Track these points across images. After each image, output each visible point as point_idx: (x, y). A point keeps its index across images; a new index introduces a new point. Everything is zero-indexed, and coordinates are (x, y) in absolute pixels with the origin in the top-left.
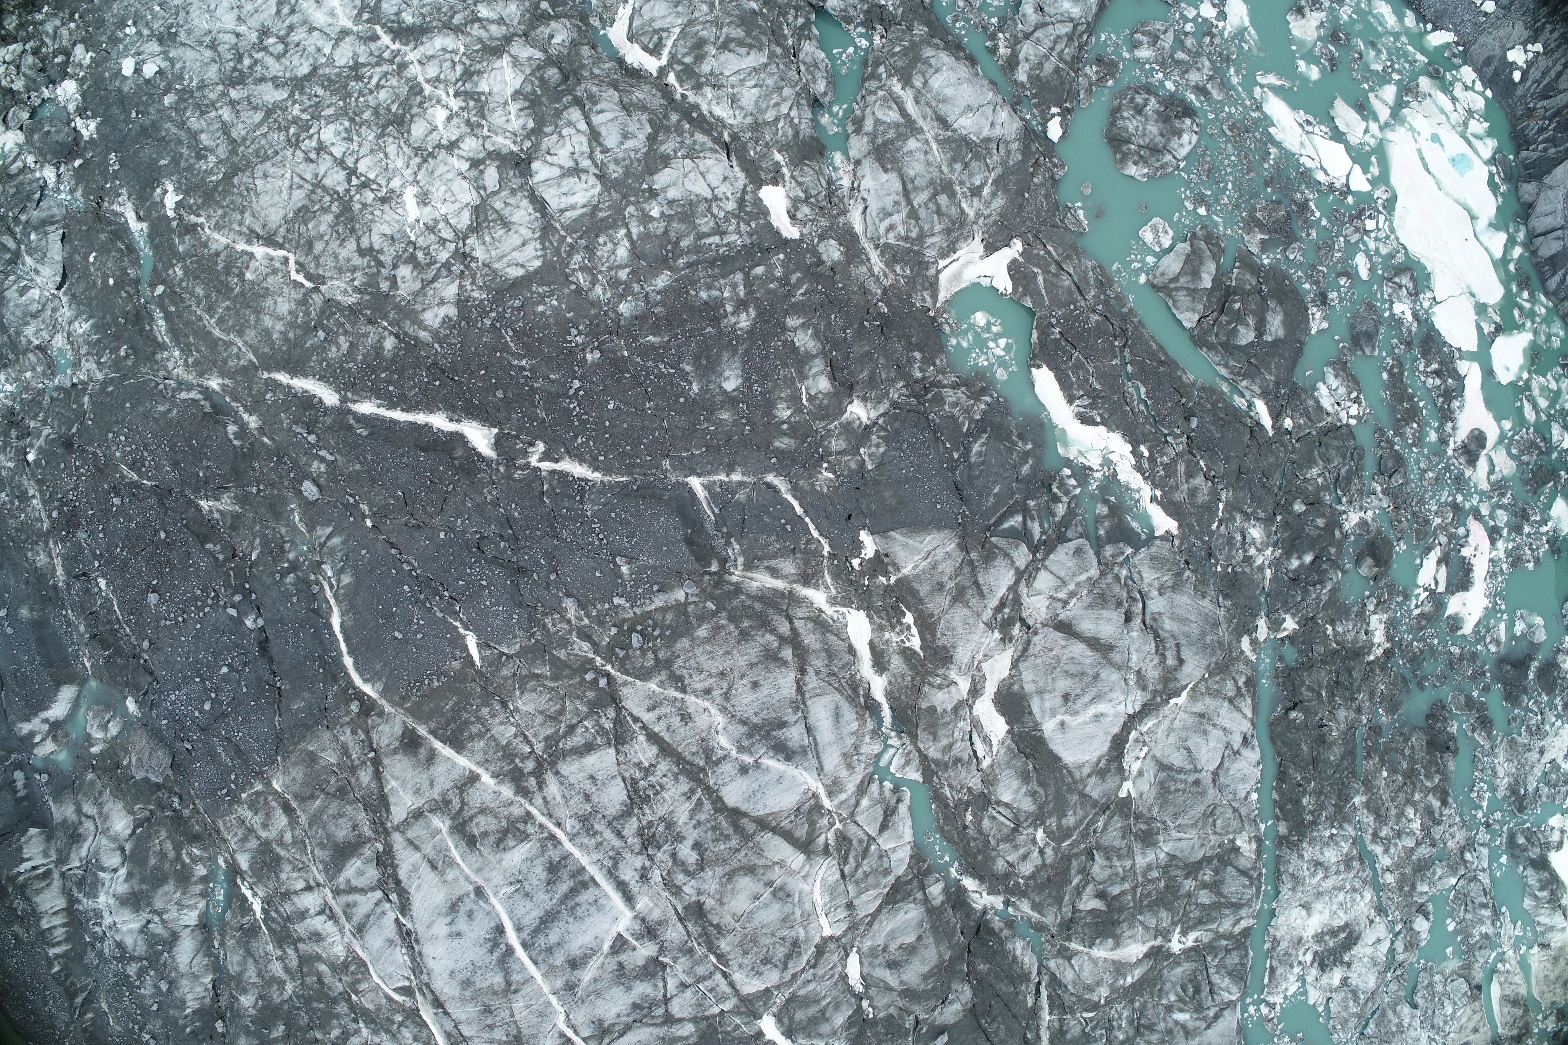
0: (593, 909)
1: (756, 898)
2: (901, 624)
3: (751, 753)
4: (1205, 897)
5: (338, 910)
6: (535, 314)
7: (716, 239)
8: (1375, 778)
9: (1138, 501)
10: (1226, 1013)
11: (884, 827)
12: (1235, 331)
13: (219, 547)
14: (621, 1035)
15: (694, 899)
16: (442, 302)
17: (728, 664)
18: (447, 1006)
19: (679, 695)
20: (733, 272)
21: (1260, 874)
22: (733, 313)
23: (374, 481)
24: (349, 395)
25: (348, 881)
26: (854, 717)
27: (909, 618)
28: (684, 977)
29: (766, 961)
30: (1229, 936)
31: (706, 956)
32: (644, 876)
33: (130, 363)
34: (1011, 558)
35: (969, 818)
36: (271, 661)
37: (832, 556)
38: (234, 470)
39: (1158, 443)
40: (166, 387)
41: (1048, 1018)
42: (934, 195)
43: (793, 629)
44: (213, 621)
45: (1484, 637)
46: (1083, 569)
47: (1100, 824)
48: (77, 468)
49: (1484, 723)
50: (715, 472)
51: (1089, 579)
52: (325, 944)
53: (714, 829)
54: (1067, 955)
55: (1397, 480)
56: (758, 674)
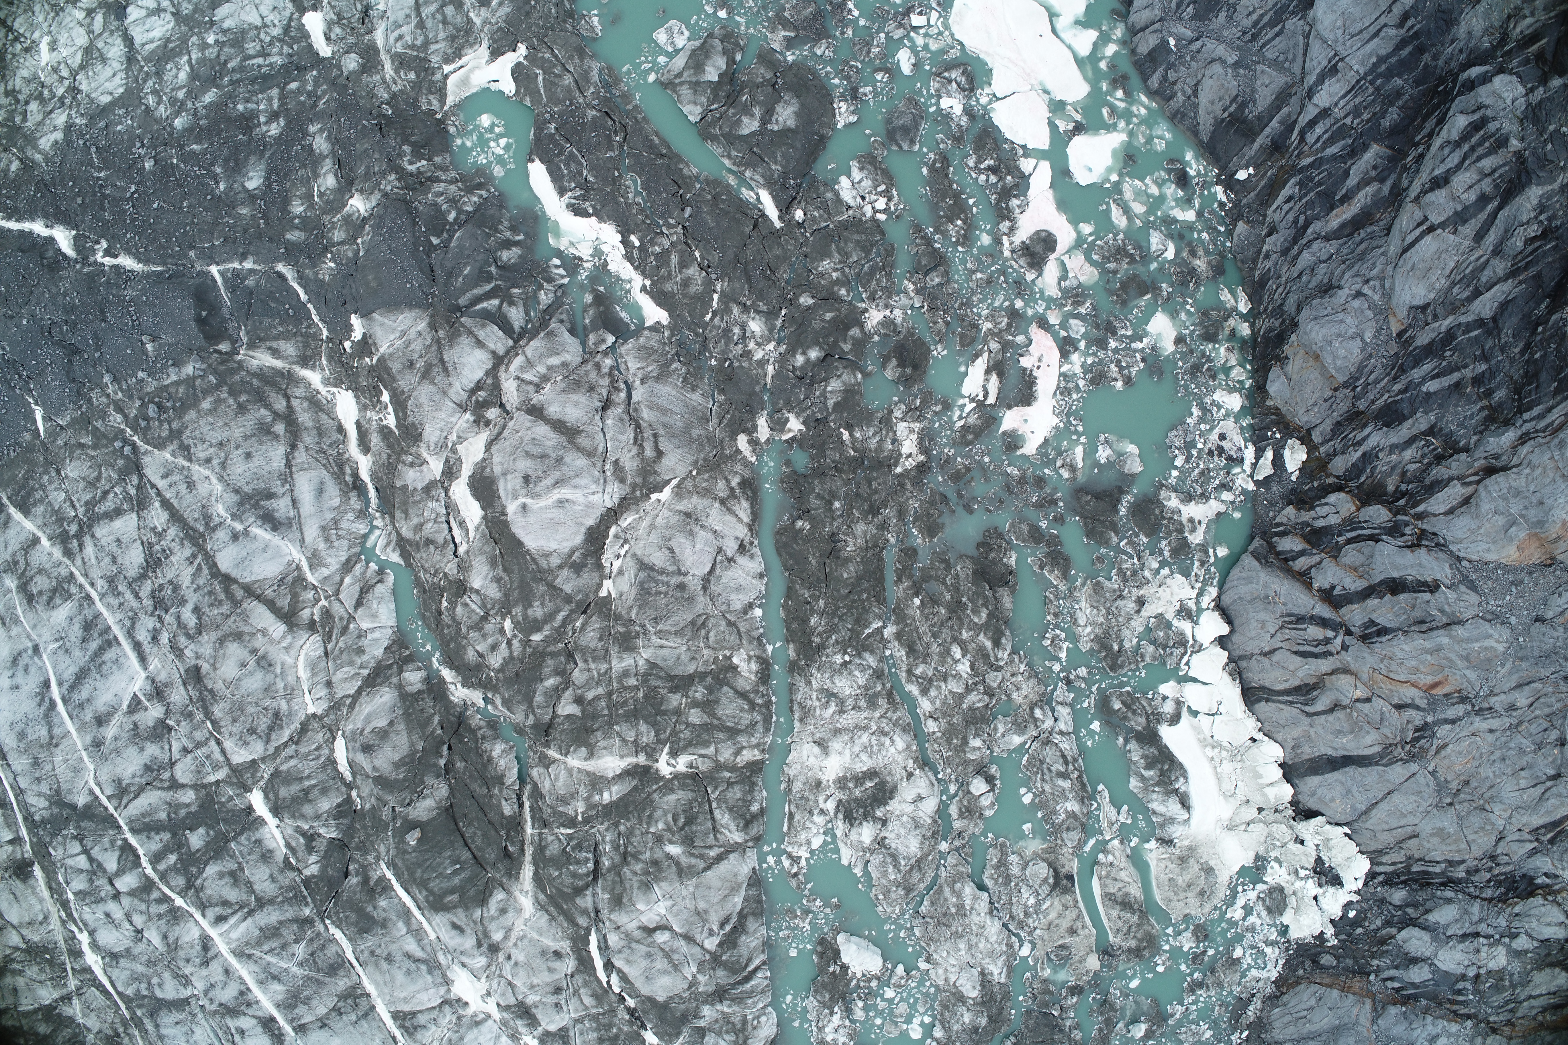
0: (115, 667)
1: (243, 665)
2: (379, 402)
3: (241, 521)
4: (696, 717)
6: (114, 132)
7: (260, 60)
8: (908, 606)
9: (629, 291)
10: (733, 855)
11: (359, 604)
12: (739, 121)
14: (136, 797)
15: (193, 662)
16: (55, 129)
17: (226, 434)
19: (186, 464)
20: (271, 88)
21: (769, 703)
22: (266, 123)
26: (337, 492)
27: (386, 397)
28: (186, 742)
29: (252, 731)
30: (733, 768)
31: (203, 722)
32: (155, 639)
34: (476, 337)
35: (445, 604)
37: (329, 339)
39: (651, 233)
41: (531, 831)
42: (442, 7)
43: (289, 407)
46: (553, 352)
47: (578, 624)
50: (231, 260)
51: (565, 364)
53: (210, 593)
54: (546, 763)
55: (935, 279)
56: (251, 445)
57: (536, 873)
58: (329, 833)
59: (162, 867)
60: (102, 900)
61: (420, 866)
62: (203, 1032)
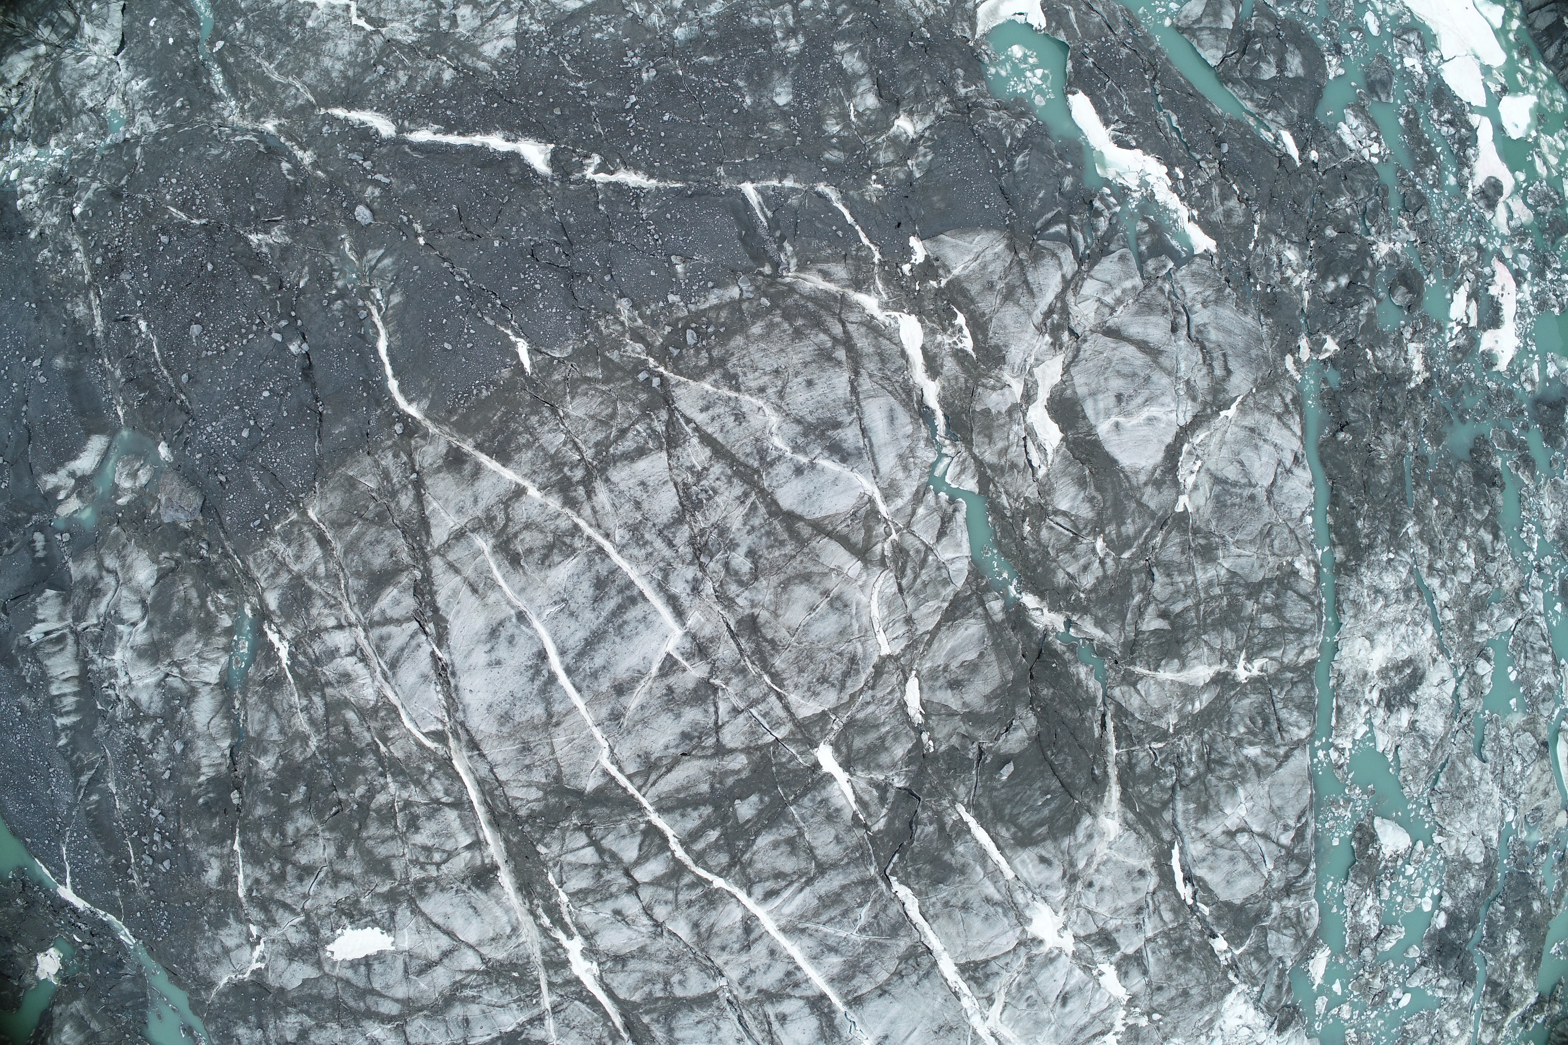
0: (641, 627)
1: (813, 609)
2: (953, 326)
3: (806, 454)
4: (1268, 621)
5: (369, 651)
6: (592, 40)
8: (1426, 507)
9: (1176, 221)
10: (1296, 752)
11: (941, 534)
12: (1257, 68)
13: (265, 279)
14: (669, 771)
15: (748, 611)
16: (501, 36)
17: (782, 362)
18: (483, 746)
19: (733, 394)
20: (782, 4)
21: (1320, 603)
22: (783, 39)
23: (429, 198)
24: (406, 123)
25: (383, 612)
26: (909, 420)
27: (961, 320)
28: (736, 701)
29: (823, 680)
30: (1294, 668)
31: (760, 676)
32: (695, 589)
33: (185, 114)
34: (1059, 258)
35: (1027, 528)
36: (314, 386)
37: (882, 264)
38: (287, 202)
39: (1192, 167)
40: (220, 133)
41: (1115, 752)
43: (846, 332)
44: (256, 347)
45: (1519, 376)
46: (1127, 278)
47: (1158, 540)
48: (125, 214)
49: (1527, 462)
50: (769, 177)
51: (1134, 288)
52: (354, 686)
53: (768, 534)
54: (1131, 680)
55: (1422, 217)
56: (812, 372)
57: (1124, 792)
58: (899, 782)
59: (699, 846)
60: (611, 895)
61: (1009, 801)
62: (729, 1029)
